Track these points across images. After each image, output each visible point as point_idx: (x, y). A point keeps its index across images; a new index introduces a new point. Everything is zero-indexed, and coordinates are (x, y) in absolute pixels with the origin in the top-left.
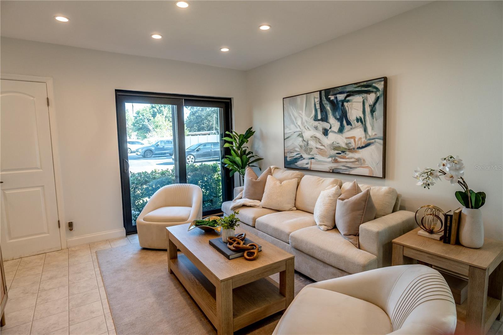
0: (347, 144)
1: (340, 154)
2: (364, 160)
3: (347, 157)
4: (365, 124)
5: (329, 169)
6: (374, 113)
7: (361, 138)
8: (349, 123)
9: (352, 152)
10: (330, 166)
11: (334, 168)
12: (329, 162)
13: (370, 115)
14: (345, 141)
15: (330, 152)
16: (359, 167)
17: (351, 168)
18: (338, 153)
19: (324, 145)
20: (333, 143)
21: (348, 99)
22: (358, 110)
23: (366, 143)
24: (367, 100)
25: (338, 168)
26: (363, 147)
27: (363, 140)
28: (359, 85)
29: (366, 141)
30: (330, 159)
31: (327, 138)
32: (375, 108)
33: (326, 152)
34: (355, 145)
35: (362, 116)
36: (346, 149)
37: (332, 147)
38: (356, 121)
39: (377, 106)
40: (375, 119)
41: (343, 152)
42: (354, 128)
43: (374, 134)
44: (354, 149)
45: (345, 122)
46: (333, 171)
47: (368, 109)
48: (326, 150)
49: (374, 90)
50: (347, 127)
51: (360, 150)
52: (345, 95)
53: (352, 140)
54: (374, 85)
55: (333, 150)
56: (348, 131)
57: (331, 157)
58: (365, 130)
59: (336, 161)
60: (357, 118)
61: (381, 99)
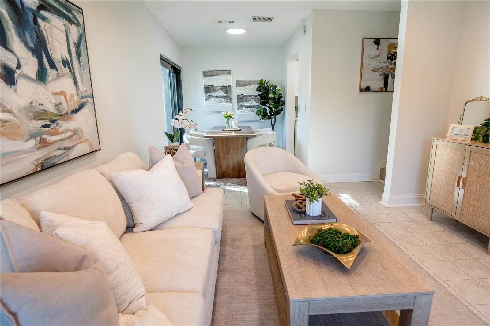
0: (56, 106)
1: (49, 126)
2: (81, 131)
3: (61, 130)
4: (74, 73)
5: (33, 167)
6: (80, 58)
7: (72, 96)
8: (53, 66)
9: (65, 120)
10: (36, 158)
11: (43, 159)
12: (32, 151)
13: (77, 60)
14: (53, 99)
15: (28, 127)
16: (78, 144)
17: (69, 149)
18: (43, 127)
19: (9, 108)
20: (31, 103)
21: (42, 13)
22: (61, 44)
23: (80, 104)
24: (70, 32)
25: (50, 155)
26: (77, 111)
27: (76, 97)
29: (78, 100)
30: (32, 142)
31: (16, 92)
32: (80, 51)
33: (19, 127)
34: (68, 106)
35: (68, 57)
36: (56, 115)
37: (31, 114)
38: (62, 63)
41: (53, 121)
42: (62, 76)
43: (85, 89)
44: (67, 114)
45: (45, 61)
46: (42, 166)
47: (73, 50)
48: (17, 121)
49: (75, 21)
51: (75, 116)
52: (38, 2)
53: (62, 98)
54: (74, 12)
55: (34, 119)
56: (54, 80)
57: (33, 136)
58: (75, 82)
59: (44, 144)
60: (62, 58)
61: (83, 40)
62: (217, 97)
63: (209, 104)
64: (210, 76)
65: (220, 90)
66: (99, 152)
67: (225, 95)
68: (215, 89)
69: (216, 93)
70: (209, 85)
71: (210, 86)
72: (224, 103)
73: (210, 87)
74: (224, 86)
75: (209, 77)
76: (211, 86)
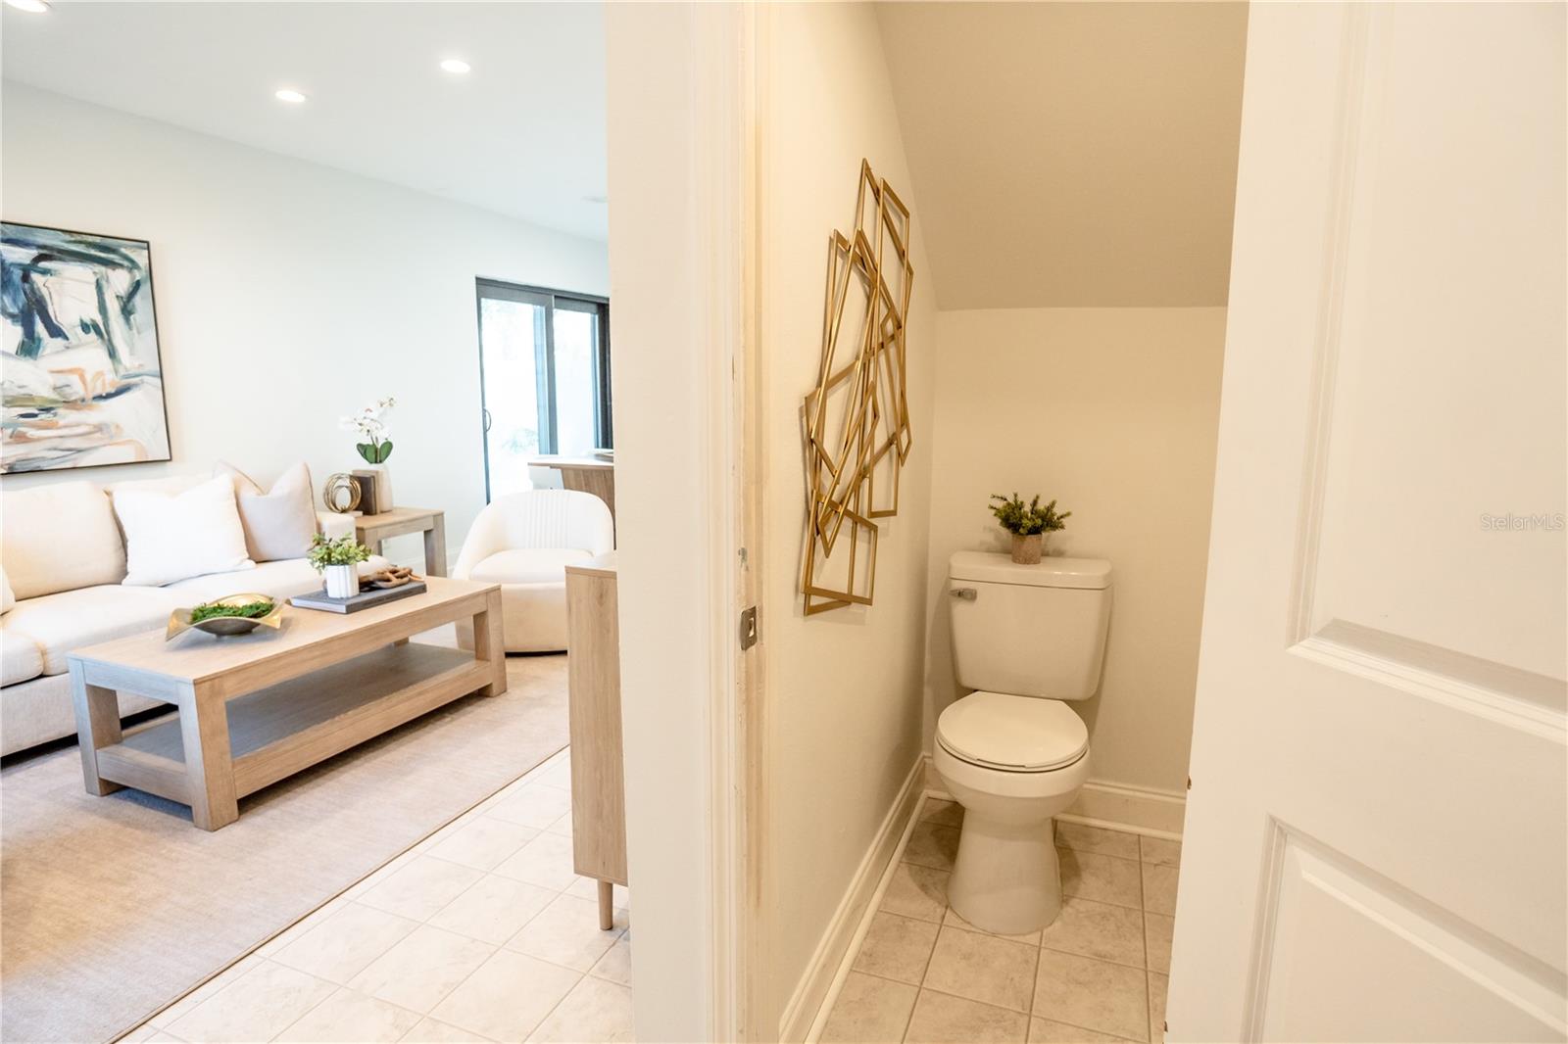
0: (55, 388)
1: (35, 416)
2: (117, 427)
3: (62, 423)
4: (110, 340)
6: (132, 317)
7: (100, 374)
8: (55, 331)
9: (77, 409)
11: (14, 459)
13: (121, 320)
14: (52, 380)
16: (104, 445)
17: (79, 451)
18: (23, 416)
21: (43, 264)
22: (83, 302)
23: (119, 385)
24: (107, 281)
25: (31, 456)
26: (109, 396)
27: (109, 377)
28: (79, 238)
29: (117, 380)
32: (134, 306)
34: (86, 389)
35: (98, 319)
36: (56, 402)
38: (80, 328)
39: (138, 300)
40: (135, 331)
41: (48, 410)
42: (77, 346)
43: (137, 364)
44: (83, 400)
45: (40, 328)
46: (10, 468)
47: (114, 307)
49: (126, 263)
50: (49, 343)
51: (103, 403)
52: (35, 252)
53: (74, 379)
54: (123, 250)
56: (57, 352)
58: (112, 354)
59: (19, 438)
60: (82, 321)
61: (145, 288)
66: (168, 463)
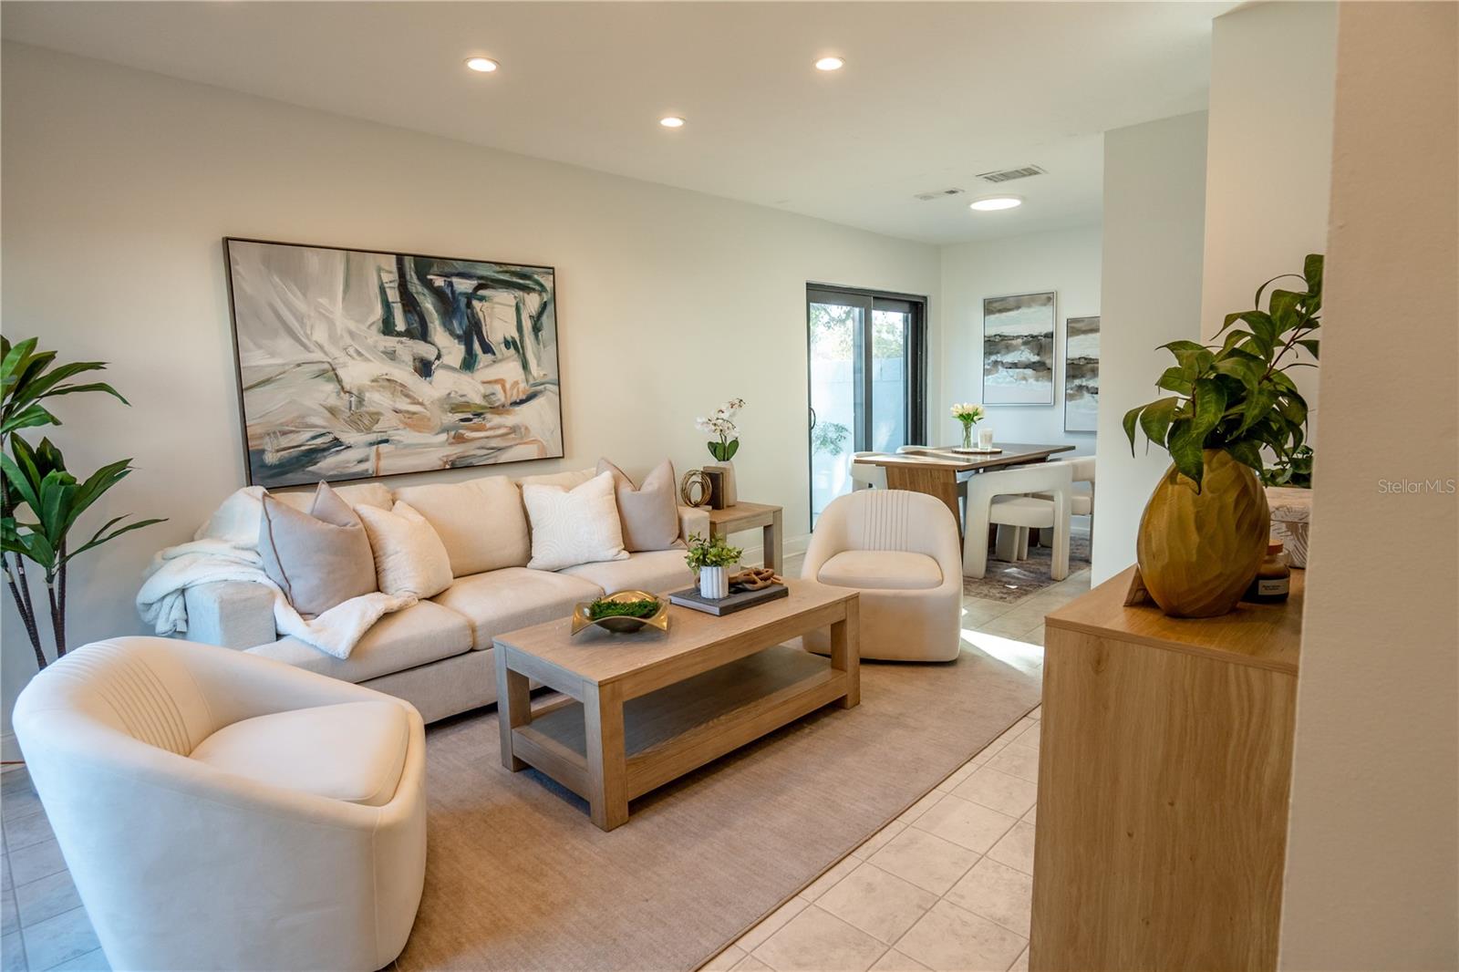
0: (485, 397)
1: (469, 420)
2: (526, 428)
3: (488, 425)
4: (524, 354)
5: (441, 463)
6: (540, 334)
7: (516, 383)
8: (487, 349)
9: (498, 414)
10: (445, 454)
11: (455, 456)
12: (441, 445)
13: (532, 337)
14: (482, 389)
15: (441, 419)
16: (516, 445)
17: (500, 449)
18: (462, 420)
19: (421, 400)
20: (449, 394)
21: (481, 292)
22: (506, 322)
23: (529, 393)
24: (524, 304)
25: (467, 454)
26: (522, 402)
27: (522, 386)
28: (505, 268)
29: (527, 388)
30: (443, 437)
31: (430, 383)
32: (542, 324)
33: (429, 419)
34: (506, 397)
35: (516, 336)
36: (484, 407)
37: (446, 406)
38: (504, 344)
39: (544, 318)
40: (541, 344)
41: (478, 415)
42: (501, 361)
43: (542, 374)
44: (503, 406)
45: (477, 346)
46: (452, 464)
47: (527, 324)
48: (428, 414)
49: (537, 287)
50: (483, 358)
51: (517, 409)
52: (475, 283)
53: (498, 388)
54: (536, 276)
55: (450, 412)
56: (487, 366)
57: (446, 430)
58: (525, 366)
59: (459, 439)
60: (505, 338)
61: (550, 308)
62: (1015, 365)
63: (994, 384)
64: (1000, 311)
65: (1022, 348)
66: (561, 460)
67: (1035, 358)
68: (1011, 345)
69: (1013, 354)
70: (995, 335)
71: (998, 337)
72: (1031, 381)
73: (998, 339)
74: (1032, 337)
75: (997, 315)
76: (1000, 336)
